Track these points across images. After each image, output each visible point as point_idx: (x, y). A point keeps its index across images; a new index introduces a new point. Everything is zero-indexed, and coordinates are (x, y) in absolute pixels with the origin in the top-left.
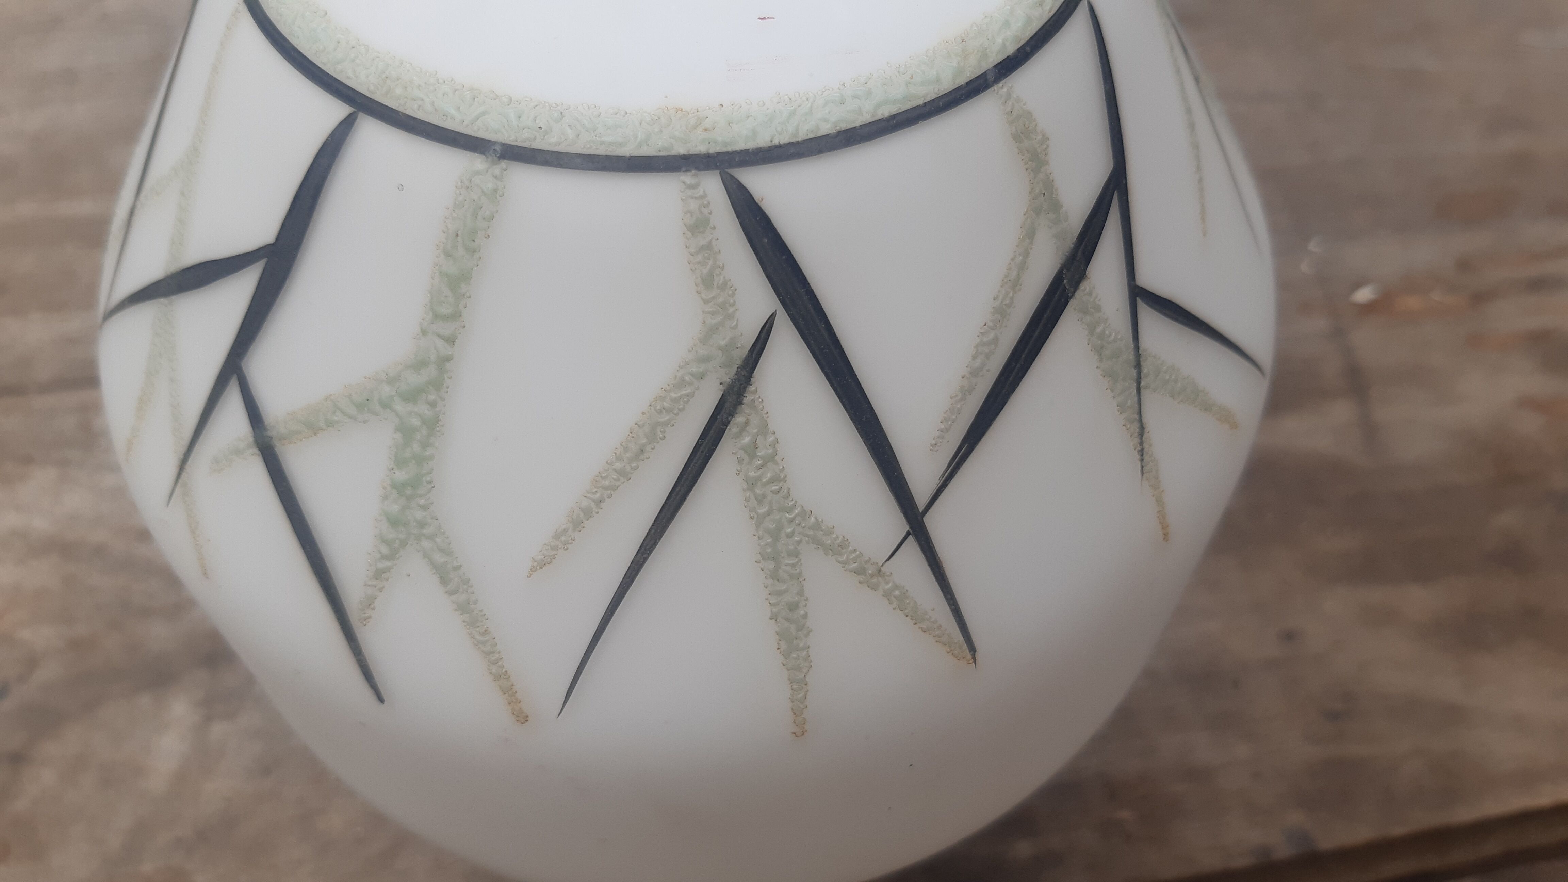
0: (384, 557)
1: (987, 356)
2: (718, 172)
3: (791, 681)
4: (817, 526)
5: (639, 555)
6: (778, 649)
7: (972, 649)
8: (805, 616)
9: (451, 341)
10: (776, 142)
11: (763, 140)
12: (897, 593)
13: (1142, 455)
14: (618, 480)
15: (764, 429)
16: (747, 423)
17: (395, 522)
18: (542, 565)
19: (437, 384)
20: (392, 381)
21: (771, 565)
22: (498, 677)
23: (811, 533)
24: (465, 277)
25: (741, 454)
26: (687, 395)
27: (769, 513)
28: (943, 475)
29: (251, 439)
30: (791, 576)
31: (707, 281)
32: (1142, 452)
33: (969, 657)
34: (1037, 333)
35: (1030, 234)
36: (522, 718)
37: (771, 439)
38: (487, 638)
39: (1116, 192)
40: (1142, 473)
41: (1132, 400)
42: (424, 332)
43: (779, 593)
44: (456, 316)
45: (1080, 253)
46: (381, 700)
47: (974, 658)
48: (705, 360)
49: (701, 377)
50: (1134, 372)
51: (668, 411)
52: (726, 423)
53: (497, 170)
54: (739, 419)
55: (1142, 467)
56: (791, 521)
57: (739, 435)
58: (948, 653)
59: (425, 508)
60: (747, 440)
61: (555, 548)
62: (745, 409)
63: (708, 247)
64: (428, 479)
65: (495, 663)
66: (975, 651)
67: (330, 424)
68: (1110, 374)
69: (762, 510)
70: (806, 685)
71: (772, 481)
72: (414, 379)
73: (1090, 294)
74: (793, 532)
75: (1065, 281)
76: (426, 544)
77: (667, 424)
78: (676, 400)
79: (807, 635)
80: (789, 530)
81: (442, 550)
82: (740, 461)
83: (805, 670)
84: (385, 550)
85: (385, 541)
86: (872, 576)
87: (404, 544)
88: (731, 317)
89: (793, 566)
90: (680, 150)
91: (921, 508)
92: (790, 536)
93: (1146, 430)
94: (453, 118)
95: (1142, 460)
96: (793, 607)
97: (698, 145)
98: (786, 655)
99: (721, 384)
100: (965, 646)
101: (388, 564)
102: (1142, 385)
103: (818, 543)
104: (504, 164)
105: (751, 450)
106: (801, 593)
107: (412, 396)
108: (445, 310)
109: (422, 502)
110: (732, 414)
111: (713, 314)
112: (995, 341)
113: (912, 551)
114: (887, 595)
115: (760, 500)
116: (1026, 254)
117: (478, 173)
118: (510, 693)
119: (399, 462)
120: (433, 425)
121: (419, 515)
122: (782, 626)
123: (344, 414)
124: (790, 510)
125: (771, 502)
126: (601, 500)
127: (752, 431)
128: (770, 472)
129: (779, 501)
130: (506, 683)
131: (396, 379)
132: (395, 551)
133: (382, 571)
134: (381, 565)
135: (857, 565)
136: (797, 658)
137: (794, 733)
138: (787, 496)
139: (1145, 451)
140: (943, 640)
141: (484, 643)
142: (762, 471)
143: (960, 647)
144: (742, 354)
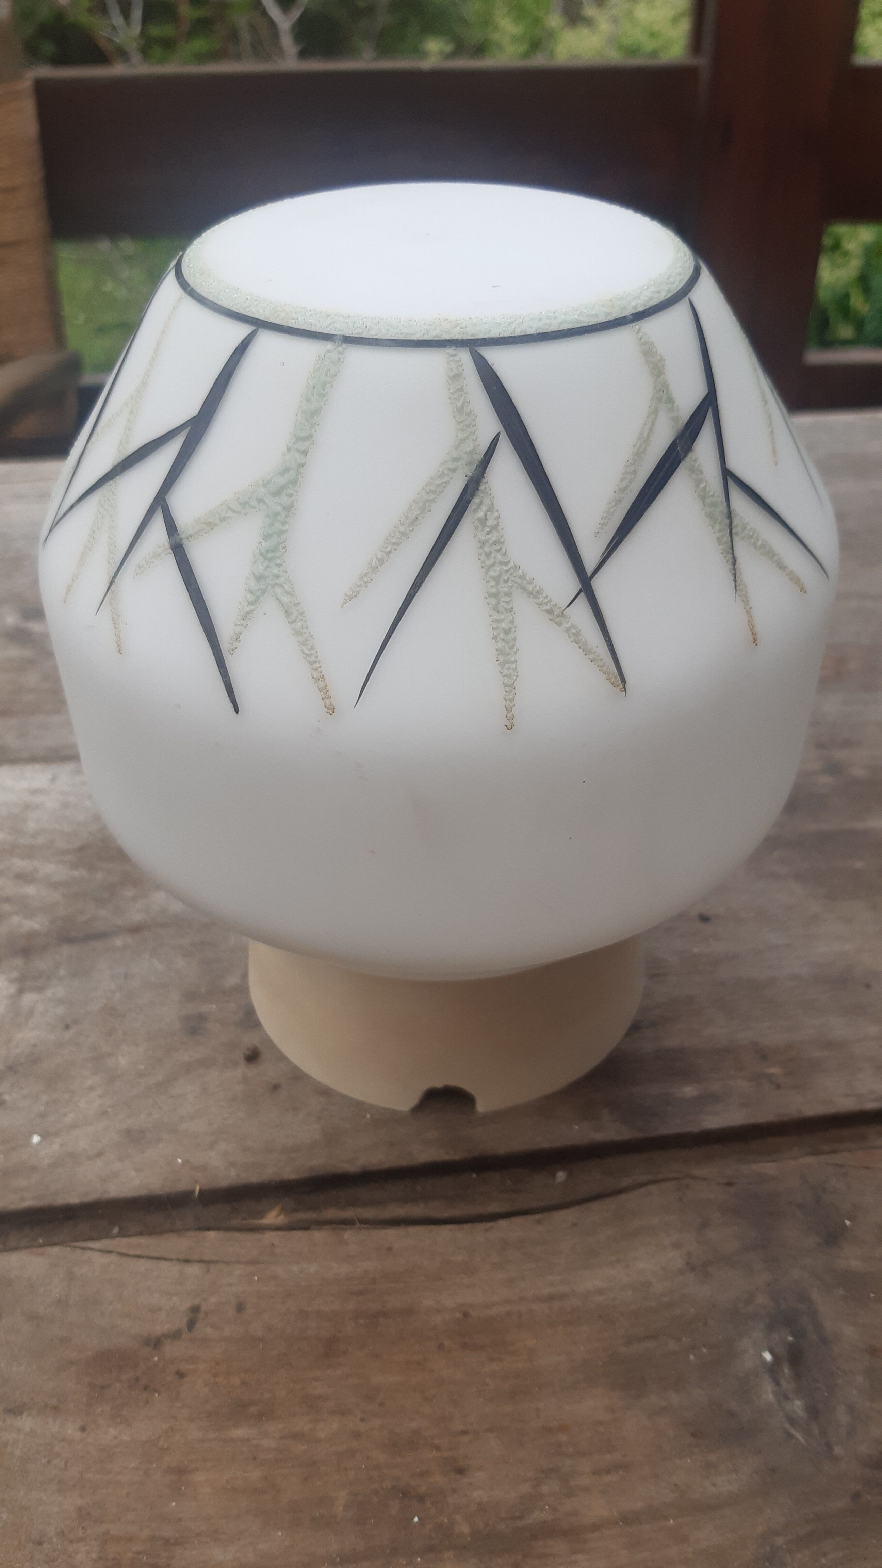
0: (251, 603)
1: (631, 482)
2: (468, 349)
3: (505, 685)
4: (523, 577)
5: (412, 590)
6: (497, 661)
7: (624, 681)
8: (515, 639)
9: (305, 453)
10: (502, 335)
11: (495, 333)
12: (574, 631)
13: (735, 577)
14: (400, 538)
15: (491, 509)
16: (481, 502)
17: (259, 578)
18: (351, 598)
19: (294, 482)
20: (266, 484)
21: (493, 601)
22: (317, 680)
23: (519, 581)
24: (317, 412)
25: (477, 523)
26: (446, 483)
27: (493, 565)
28: (603, 554)
29: (167, 545)
30: (507, 610)
31: (460, 410)
32: (735, 575)
33: (621, 686)
34: (661, 475)
35: (654, 414)
36: (331, 710)
37: (496, 514)
38: (313, 652)
39: (710, 408)
40: (736, 590)
41: (727, 538)
42: (289, 450)
43: (497, 621)
44: (308, 438)
45: (687, 434)
46: (237, 711)
47: (624, 688)
48: (457, 460)
49: (454, 470)
50: (728, 521)
51: (434, 492)
52: (469, 502)
53: (340, 349)
54: (476, 500)
55: (736, 586)
56: (507, 571)
57: (476, 511)
58: (607, 680)
59: (279, 565)
60: (481, 514)
61: (359, 586)
62: (480, 494)
63: (461, 389)
64: (283, 546)
65: (316, 669)
66: (625, 683)
67: (222, 520)
68: (710, 516)
69: (488, 563)
70: (515, 689)
71: (495, 543)
72: (281, 481)
73: (695, 461)
74: (508, 579)
75: (678, 448)
76: (278, 590)
77: (433, 501)
78: (438, 486)
79: (515, 653)
80: (506, 578)
81: (288, 593)
82: (476, 528)
83: (514, 678)
84: (251, 598)
85: (251, 592)
86: (558, 616)
87: (264, 592)
88: (473, 433)
89: (508, 602)
90: (446, 337)
91: (589, 575)
92: (506, 581)
93: (738, 562)
94: (315, 325)
95: (735, 580)
96: (507, 632)
97: (456, 335)
98: (502, 665)
99: (466, 476)
100: (619, 678)
101: (252, 608)
102: (733, 531)
103: (524, 589)
104: (344, 346)
105: (483, 521)
106: (512, 622)
107: (277, 493)
108: (302, 435)
109: (278, 561)
110: (473, 496)
111: (463, 430)
112: (635, 472)
113: (582, 604)
114: (567, 630)
115: (488, 555)
116: (653, 424)
117: (329, 351)
118: (325, 691)
119: (267, 537)
120: (289, 509)
121: (276, 571)
122: (500, 645)
123: (233, 511)
124: (506, 564)
125: (495, 557)
126: (389, 552)
127: (484, 508)
128: (494, 537)
129: (499, 557)
130: (322, 684)
131: (268, 482)
132: (258, 598)
133: (248, 613)
134: (247, 609)
135: (548, 607)
136: (509, 669)
137: (506, 726)
138: (505, 554)
139: (737, 575)
140: (604, 669)
141: (310, 656)
142: (489, 536)
143: (615, 677)
144: (479, 457)
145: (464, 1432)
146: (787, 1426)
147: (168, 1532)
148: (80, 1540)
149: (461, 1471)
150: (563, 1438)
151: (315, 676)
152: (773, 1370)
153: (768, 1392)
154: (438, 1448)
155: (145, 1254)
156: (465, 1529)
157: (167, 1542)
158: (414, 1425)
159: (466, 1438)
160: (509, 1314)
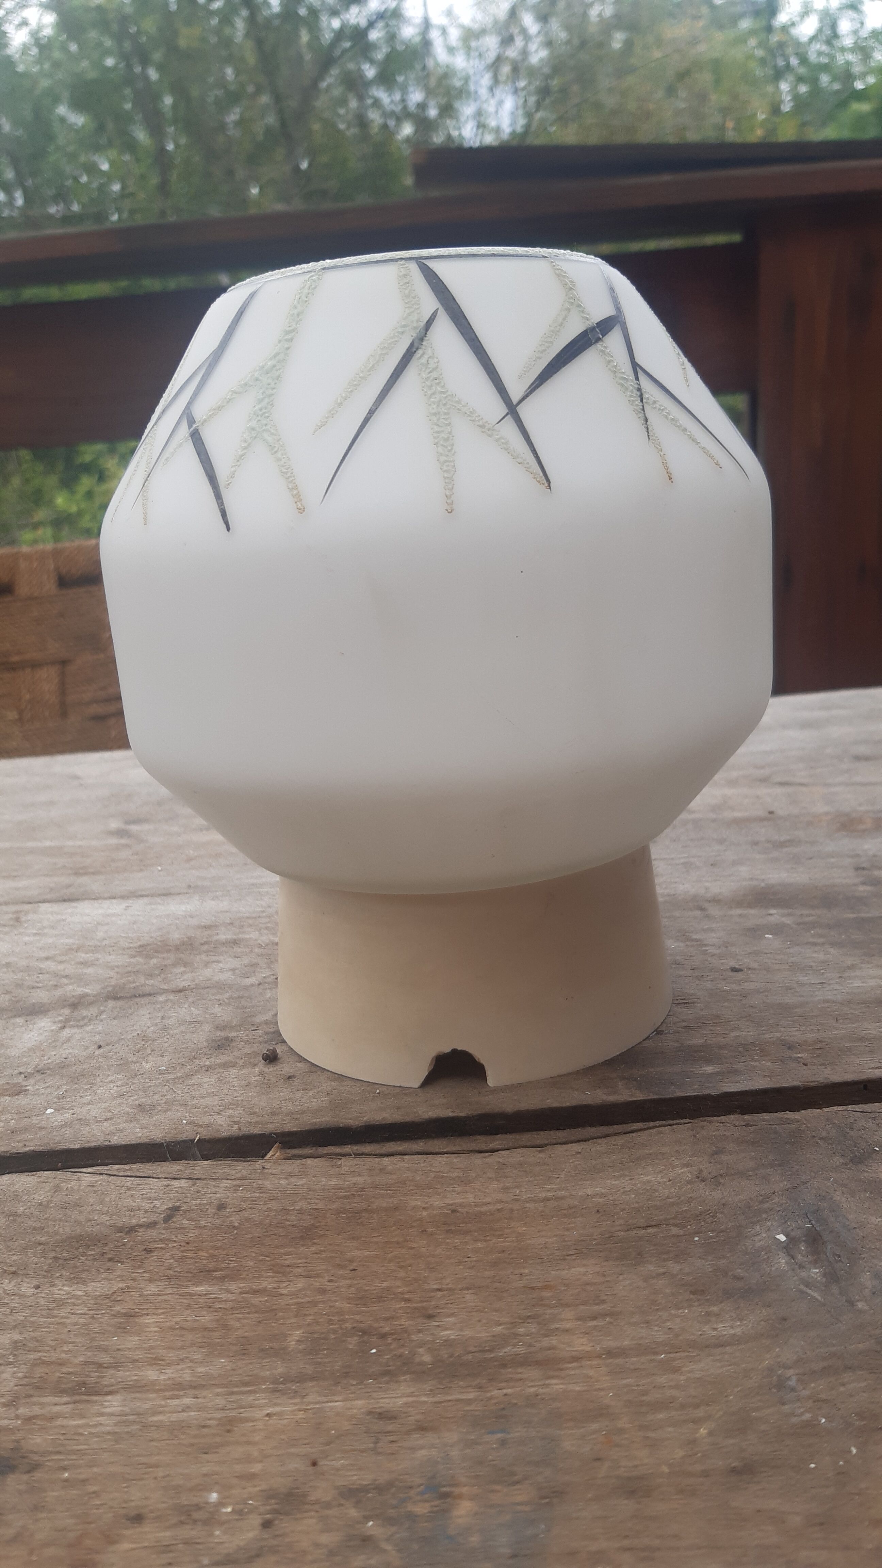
0: (244, 449)
1: (547, 348)
3: (445, 478)
4: (459, 402)
5: (369, 415)
6: (438, 460)
7: (548, 480)
8: (453, 445)
9: (291, 340)
12: (503, 441)
13: (647, 430)
14: (360, 381)
15: (432, 356)
16: (424, 354)
17: (252, 430)
18: (321, 427)
19: (282, 361)
20: (261, 368)
21: (435, 419)
22: (291, 490)
23: (456, 405)
24: (301, 314)
25: (421, 367)
26: (396, 341)
27: (434, 394)
28: (526, 391)
29: (188, 436)
30: (446, 425)
31: (407, 295)
32: (647, 428)
33: (547, 485)
34: (576, 347)
35: (568, 309)
36: (302, 510)
37: (436, 360)
38: (289, 470)
39: (619, 322)
40: (649, 438)
41: (638, 403)
42: (280, 342)
43: (438, 432)
44: (294, 330)
45: (598, 330)
46: (229, 530)
47: (549, 485)
48: (405, 326)
49: (403, 334)
50: (638, 394)
51: (387, 349)
52: (414, 354)
53: (320, 273)
54: (420, 352)
55: (648, 436)
56: (446, 397)
57: (420, 358)
58: (533, 477)
59: (268, 417)
61: (327, 418)
62: (423, 348)
63: (408, 282)
64: (272, 403)
65: (291, 482)
66: (550, 482)
67: (229, 401)
68: (622, 385)
69: (429, 393)
70: (453, 481)
71: (436, 379)
72: (273, 363)
73: (606, 348)
74: (447, 404)
75: (591, 336)
76: (266, 435)
77: (387, 354)
78: (390, 344)
79: (453, 455)
80: (445, 403)
81: (272, 434)
82: (420, 370)
83: (453, 473)
84: (245, 445)
85: (245, 441)
86: (488, 429)
87: (255, 438)
88: (417, 310)
89: (446, 419)
91: (515, 403)
92: (445, 405)
93: (650, 422)
95: (648, 432)
96: (446, 440)
97: (406, 256)
98: (442, 463)
99: (412, 337)
100: (543, 478)
101: (245, 451)
102: (643, 401)
103: (460, 410)
105: (426, 365)
106: (450, 433)
107: (269, 371)
108: (290, 329)
109: (267, 415)
110: (416, 350)
111: (409, 308)
112: (551, 341)
113: (509, 423)
114: (497, 440)
115: (430, 387)
116: (567, 316)
117: (312, 276)
118: (297, 496)
119: (260, 402)
120: (278, 378)
121: (265, 422)
122: (440, 449)
123: (236, 393)
124: (444, 393)
125: (436, 389)
126: (352, 391)
127: (426, 357)
128: (435, 374)
129: (439, 389)
130: (295, 492)
131: (263, 367)
132: (249, 444)
133: (242, 455)
134: (240, 453)
135: (481, 423)
136: (448, 466)
137: (447, 510)
138: (443, 387)
139: (650, 429)
140: (531, 470)
141: (286, 473)
142: (430, 375)
143: (541, 477)
144: (422, 324)
145: (439, 1290)
146: (802, 1287)
147: (105, 1359)
148: (10, 1364)
149: (430, 1317)
150: (546, 1294)
151: (290, 487)
152: (788, 1248)
153: (782, 1262)
154: (408, 1300)
155: (134, 1175)
156: (427, 1358)
157: (100, 1365)
158: (385, 1284)
159: (439, 1294)
160: (499, 1210)
